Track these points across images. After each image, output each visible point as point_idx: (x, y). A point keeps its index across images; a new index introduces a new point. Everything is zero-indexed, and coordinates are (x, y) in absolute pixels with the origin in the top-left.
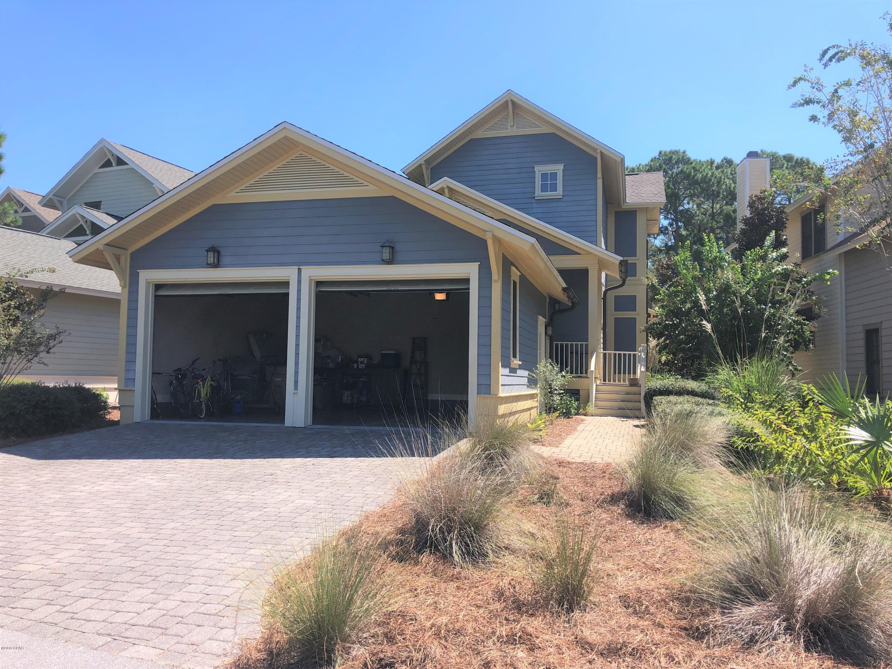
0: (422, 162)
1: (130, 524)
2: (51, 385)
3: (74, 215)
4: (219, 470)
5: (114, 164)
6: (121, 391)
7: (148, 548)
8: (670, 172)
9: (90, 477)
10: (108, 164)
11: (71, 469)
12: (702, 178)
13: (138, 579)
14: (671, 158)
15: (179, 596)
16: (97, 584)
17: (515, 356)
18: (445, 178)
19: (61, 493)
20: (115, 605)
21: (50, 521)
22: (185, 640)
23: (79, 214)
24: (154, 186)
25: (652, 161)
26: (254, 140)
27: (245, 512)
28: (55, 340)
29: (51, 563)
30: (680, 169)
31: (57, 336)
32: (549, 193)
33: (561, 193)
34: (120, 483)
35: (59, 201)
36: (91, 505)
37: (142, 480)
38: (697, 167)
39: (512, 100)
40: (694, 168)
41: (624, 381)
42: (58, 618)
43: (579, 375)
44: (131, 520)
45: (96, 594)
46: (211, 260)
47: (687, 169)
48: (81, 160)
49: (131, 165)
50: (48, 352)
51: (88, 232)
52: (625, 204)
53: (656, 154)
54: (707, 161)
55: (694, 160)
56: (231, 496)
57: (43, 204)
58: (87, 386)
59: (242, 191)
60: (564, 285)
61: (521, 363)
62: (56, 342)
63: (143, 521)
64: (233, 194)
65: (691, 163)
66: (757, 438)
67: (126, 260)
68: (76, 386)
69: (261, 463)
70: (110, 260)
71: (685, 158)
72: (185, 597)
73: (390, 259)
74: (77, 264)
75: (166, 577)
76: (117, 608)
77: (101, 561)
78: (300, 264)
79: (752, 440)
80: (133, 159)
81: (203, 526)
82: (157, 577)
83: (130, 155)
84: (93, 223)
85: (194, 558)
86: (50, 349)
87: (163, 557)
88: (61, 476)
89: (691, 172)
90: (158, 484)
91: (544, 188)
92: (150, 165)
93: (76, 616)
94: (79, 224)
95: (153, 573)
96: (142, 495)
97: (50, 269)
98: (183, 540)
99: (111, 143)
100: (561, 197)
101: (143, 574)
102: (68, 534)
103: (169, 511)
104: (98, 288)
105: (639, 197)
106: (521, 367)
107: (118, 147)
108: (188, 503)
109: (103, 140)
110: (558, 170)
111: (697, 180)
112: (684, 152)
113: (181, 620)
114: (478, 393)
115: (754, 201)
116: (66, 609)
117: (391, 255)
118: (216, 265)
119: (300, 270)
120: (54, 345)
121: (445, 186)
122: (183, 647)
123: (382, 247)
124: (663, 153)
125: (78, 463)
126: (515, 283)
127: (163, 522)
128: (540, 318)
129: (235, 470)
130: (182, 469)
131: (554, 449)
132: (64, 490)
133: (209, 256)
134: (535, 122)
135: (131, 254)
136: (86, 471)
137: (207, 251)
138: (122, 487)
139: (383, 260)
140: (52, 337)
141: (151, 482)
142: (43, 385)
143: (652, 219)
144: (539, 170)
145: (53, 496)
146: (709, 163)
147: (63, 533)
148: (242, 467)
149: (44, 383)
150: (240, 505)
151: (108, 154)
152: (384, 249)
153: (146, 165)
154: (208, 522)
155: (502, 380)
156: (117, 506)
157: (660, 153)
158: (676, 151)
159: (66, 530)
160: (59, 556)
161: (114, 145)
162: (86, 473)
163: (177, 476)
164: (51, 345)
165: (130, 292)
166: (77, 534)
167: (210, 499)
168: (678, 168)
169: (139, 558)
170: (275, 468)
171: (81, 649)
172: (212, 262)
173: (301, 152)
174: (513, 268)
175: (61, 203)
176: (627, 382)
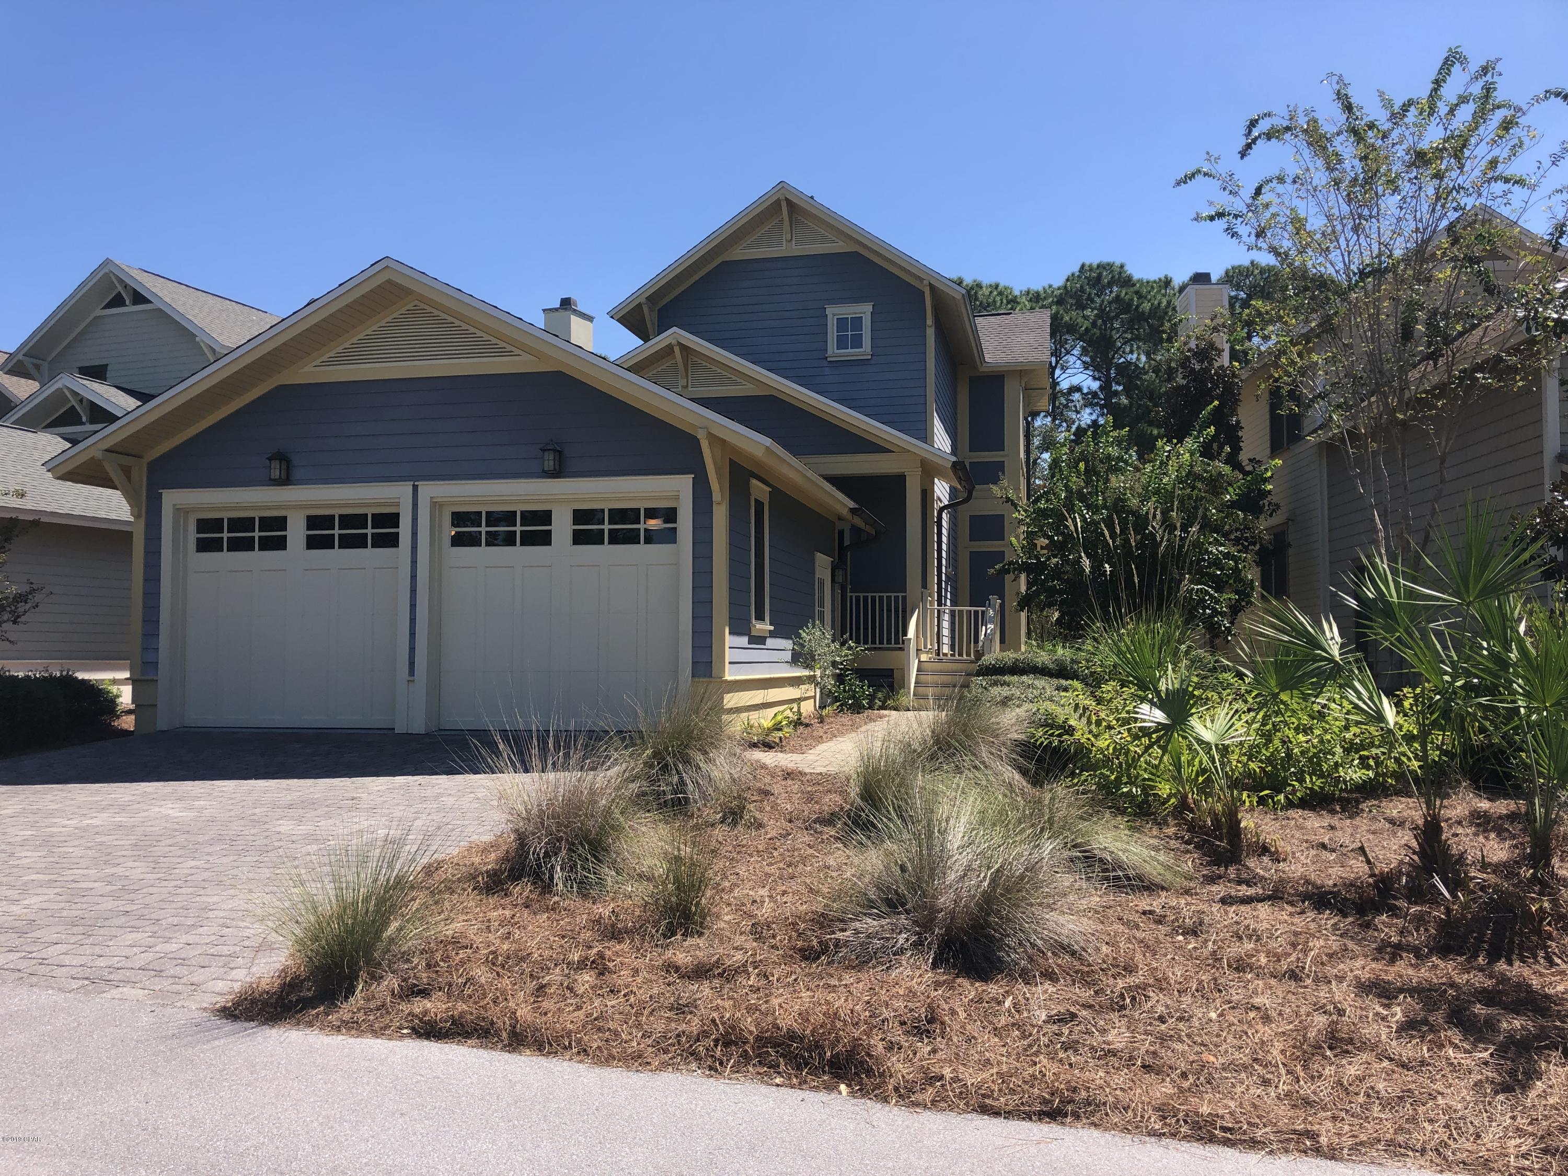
0: (642, 299)
1: (131, 864)
2: (21, 675)
3: (59, 390)
4: (275, 795)
5: (127, 302)
6: (134, 681)
7: (152, 890)
8: (1098, 300)
9: (79, 807)
10: (118, 301)
11: (50, 797)
12: (1150, 309)
13: (132, 924)
14: (1100, 275)
15: (184, 938)
16: (75, 930)
17: (760, 617)
18: (674, 329)
19: (34, 829)
20: (97, 950)
21: (16, 863)
22: (184, 980)
23: (68, 388)
24: (197, 339)
25: (1068, 280)
26: (340, 285)
27: (299, 846)
28: (26, 602)
29: (16, 909)
30: (1113, 295)
31: (30, 597)
32: (849, 350)
33: (869, 350)
34: (124, 815)
35: (34, 364)
36: (77, 843)
37: (157, 809)
38: (1141, 289)
39: (787, 199)
40: (1137, 293)
41: (968, 654)
42: (22, 965)
43: (877, 646)
44: (133, 858)
45: (73, 939)
46: (276, 474)
47: (1126, 294)
48: (72, 296)
49: (158, 304)
50: (15, 622)
51: (84, 419)
52: (985, 365)
53: (1076, 269)
54: (1160, 279)
55: (1138, 281)
56: (285, 827)
57: (6, 369)
58: (81, 676)
59: (325, 364)
60: (852, 504)
61: (772, 628)
62: (28, 606)
63: (151, 859)
64: (309, 368)
65: (1134, 285)
66: (1070, 731)
67: (140, 475)
68: (62, 675)
69: (342, 784)
70: (115, 474)
71: (1124, 275)
72: (190, 938)
73: (555, 469)
74: (60, 482)
75: (170, 920)
76: (100, 952)
77: (84, 906)
78: (415, 477)
79: (1057, 733)
80: (160, 294)
81: (236, 864)
82: (158, 920)
83: (155, 286)
84: (92, 404)
85: (215, 899)
86: (19, 617)
87: (171, 899)
88: (35, 807)
89: (1132, 300)
90: (181, 814)
91: (841, 343)
92: (191, 302)
93: (45, 962)
94: (70, 405)
95: (153, 916)
96: (154, 829)
97: (17, 491)
98: (204, 880)
99: (123, 267)
100: (869, 357)
101: (141, 917)
102: (41, 877)
103: (190, 846)
104: (102, 514)
105: (1008, 352)
106: (773, 634)
107: (134, 273)
108: (220, 837)
109: (107, 262)
110: (865, 313)
111: (1143, 313)
112: (1122, 266)
113: (183, 962)
114: (693, 676)
115: (1188, 358)
116: (34, 955)
117: (557, 463)
118: (285, 481)
119: (415, 488)
120: (25, 612)
121: (674, 342)
122: (179, 987)
123: (543, 450)
124: (1087, 268)
125: (61, 790)
126: (759, 505)
127: (179, 860)
128: (819, 556)
129: (301, 793)
130: (221, 794)
131: (796, 757)
132: (38, 825)
133: (273, 466)
134: (827, 234)
135: (148, 464)
136: (72, 800)
137: (270, 459)
138: (125, 820)
139: (544, 471)
140: (21, 598)
141: (171, 812)
142: (7, 674)
143: (1035, 387)
144: (834, 312)
145: (22, 833)
146: (1162, 284)
147: (34, 877)
148: (312, 790)
149: (9, 671)
150: (294, 838)
151: (117, 285)
152: (546, 454)
153: (184, 304)
154: (244, 859)
155: (729, 655)
156: (115, 843)
157: (1083, 266)
158: (1108, 264)
159: (38, 873)
160: (25, 902)
161: (127, 269)
162: (73, 802)
163: (211, 803)
164: (21, 610)
165: (148, 526)
166: (52, 877)
167: (253, 831)
168: (1111, 292)
169: (136, 902)
170: (360, 791)
171: (50, 992)
172: (277, 477)
173: (416, 302)
174: (754, 482)
175: (37, 367)
176: (973, 656)
